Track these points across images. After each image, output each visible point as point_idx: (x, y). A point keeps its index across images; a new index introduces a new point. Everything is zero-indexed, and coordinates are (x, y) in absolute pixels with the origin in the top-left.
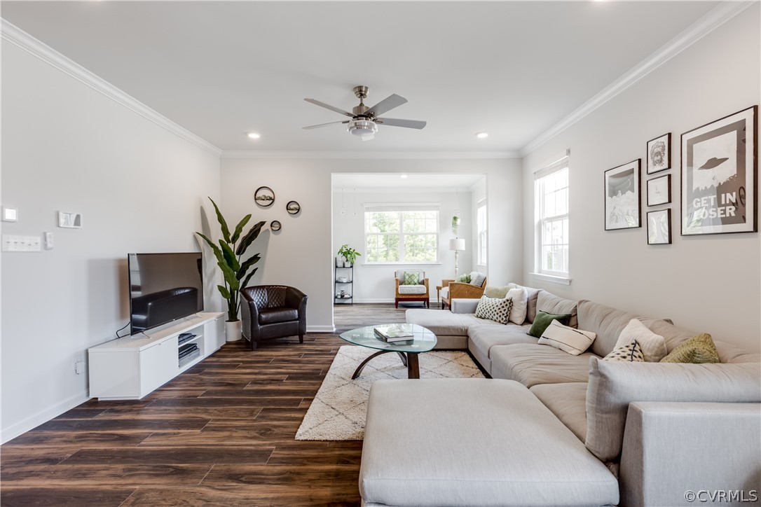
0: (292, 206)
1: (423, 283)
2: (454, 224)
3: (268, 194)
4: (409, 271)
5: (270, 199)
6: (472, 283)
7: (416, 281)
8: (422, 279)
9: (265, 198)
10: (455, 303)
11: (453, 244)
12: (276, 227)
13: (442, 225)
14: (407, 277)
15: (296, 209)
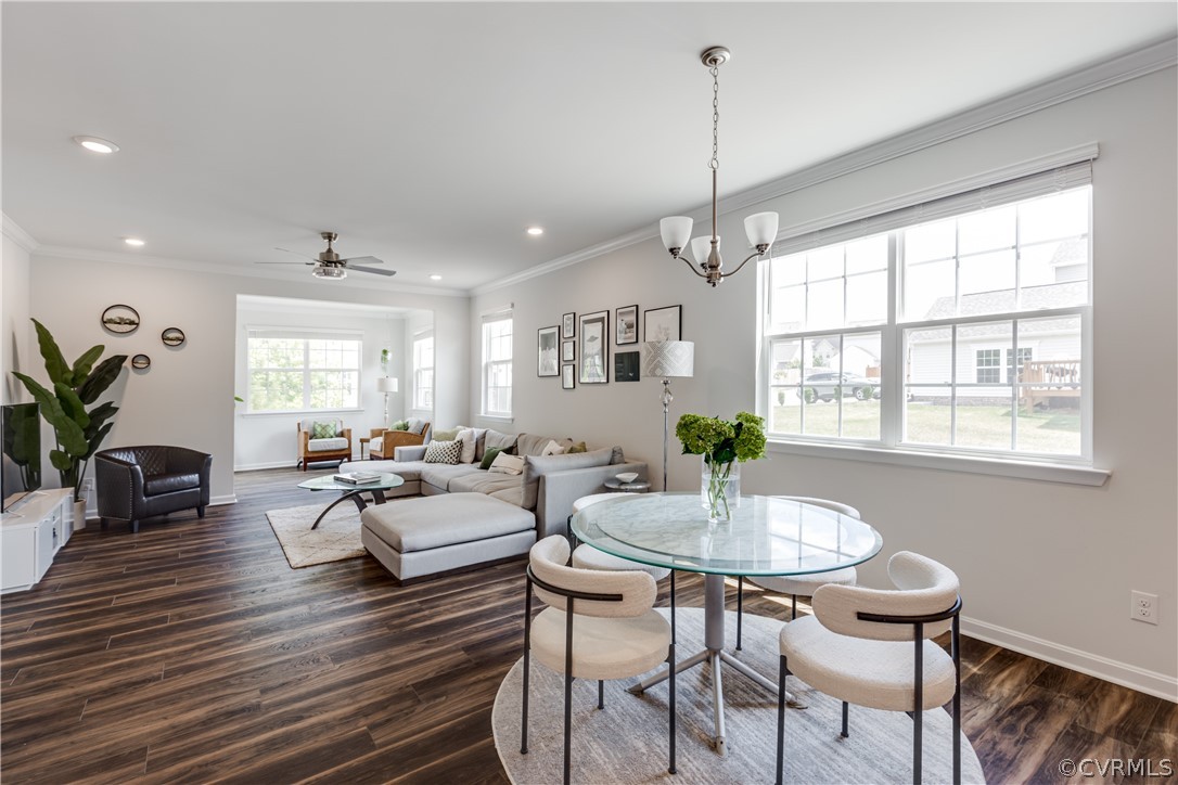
0: (172, 335)
1: (342, 435)
2: (384, 359)
3: (131, 316)
4: (322, 420)
5: (132, 323)
6: (409, 431)
7: (332, 433)
8: (339, 430)
9: (123, 321)
10: (400, 451)
11: (382, 384)
12: (141, 363)
13: (367, 360)
14: (319, 429)
15: (178, 339)
